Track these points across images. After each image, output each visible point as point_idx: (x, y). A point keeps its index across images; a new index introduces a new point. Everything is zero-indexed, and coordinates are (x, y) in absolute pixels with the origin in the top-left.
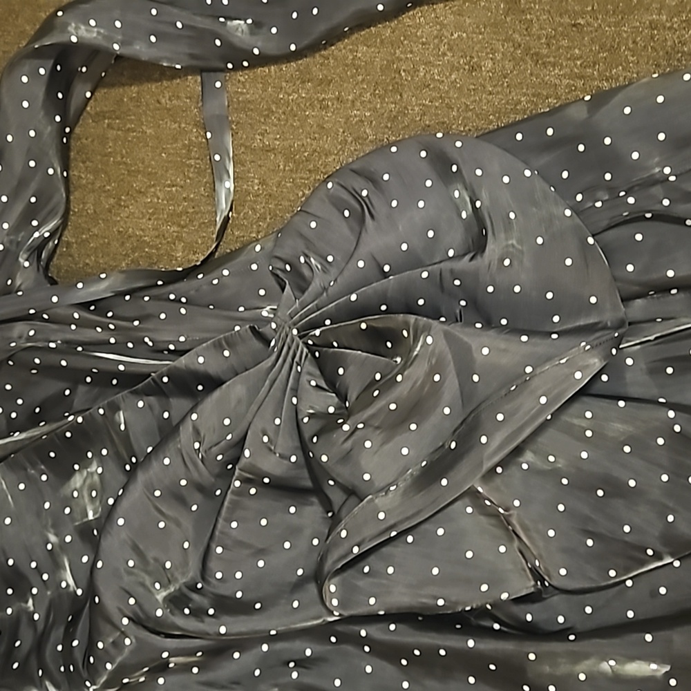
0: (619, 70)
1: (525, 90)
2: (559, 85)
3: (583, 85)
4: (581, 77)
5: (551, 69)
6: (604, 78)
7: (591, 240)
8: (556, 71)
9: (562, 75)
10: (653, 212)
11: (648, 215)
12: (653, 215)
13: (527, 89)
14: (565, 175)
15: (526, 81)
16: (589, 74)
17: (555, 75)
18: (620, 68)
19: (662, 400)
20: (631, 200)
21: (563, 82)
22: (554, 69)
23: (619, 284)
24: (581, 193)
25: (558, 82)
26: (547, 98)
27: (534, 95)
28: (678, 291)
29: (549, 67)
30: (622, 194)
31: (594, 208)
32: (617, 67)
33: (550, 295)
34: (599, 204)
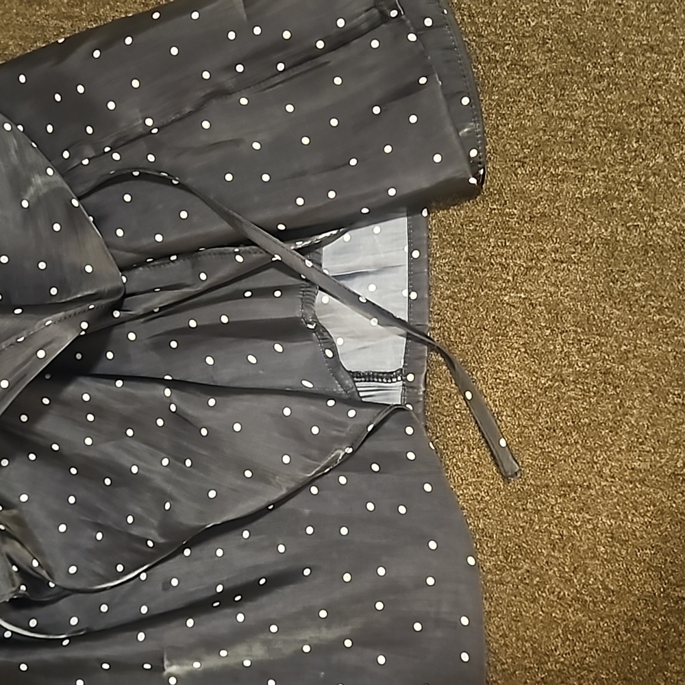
0: (106, 10)
1: (11, 33)
2: (47, 27)
3: (72, 26)
4: (70, 18)
5: (37, 8)
6: (93, 19)
7: (75, 203)
8: (43, 11)
9: (49, 15)
10: (141, 171)
11: (136, 173)
12: (140, 173)
13: (14, 31)
14: (50, 129)
15: (12, 21)
16: (76, 14)
17: (41, 15)
18: (108, 7)
19: (167, 377)
20: (116, 156)
21: (51, 23)
22: (40, 9)
23: (115, 251)
24: (67, 150)
25: (45, 23)
26: (36, 42)
27: (21, 38)
28: (177, 257)
29: (34, 6)
30: (107, 149)
31: (81, 165)
32: (104, 6)
33: (42, 265)
34: (86, 162)
